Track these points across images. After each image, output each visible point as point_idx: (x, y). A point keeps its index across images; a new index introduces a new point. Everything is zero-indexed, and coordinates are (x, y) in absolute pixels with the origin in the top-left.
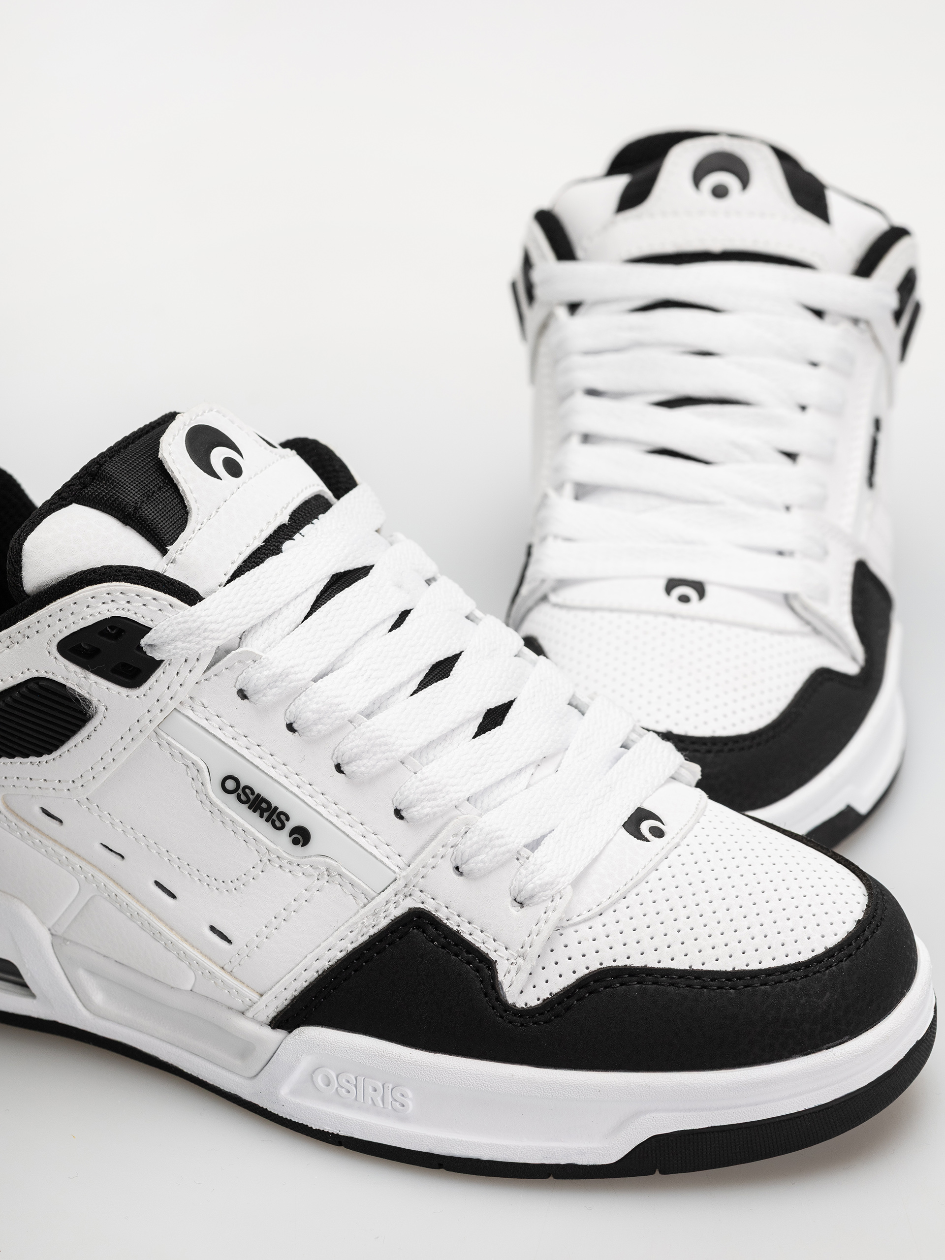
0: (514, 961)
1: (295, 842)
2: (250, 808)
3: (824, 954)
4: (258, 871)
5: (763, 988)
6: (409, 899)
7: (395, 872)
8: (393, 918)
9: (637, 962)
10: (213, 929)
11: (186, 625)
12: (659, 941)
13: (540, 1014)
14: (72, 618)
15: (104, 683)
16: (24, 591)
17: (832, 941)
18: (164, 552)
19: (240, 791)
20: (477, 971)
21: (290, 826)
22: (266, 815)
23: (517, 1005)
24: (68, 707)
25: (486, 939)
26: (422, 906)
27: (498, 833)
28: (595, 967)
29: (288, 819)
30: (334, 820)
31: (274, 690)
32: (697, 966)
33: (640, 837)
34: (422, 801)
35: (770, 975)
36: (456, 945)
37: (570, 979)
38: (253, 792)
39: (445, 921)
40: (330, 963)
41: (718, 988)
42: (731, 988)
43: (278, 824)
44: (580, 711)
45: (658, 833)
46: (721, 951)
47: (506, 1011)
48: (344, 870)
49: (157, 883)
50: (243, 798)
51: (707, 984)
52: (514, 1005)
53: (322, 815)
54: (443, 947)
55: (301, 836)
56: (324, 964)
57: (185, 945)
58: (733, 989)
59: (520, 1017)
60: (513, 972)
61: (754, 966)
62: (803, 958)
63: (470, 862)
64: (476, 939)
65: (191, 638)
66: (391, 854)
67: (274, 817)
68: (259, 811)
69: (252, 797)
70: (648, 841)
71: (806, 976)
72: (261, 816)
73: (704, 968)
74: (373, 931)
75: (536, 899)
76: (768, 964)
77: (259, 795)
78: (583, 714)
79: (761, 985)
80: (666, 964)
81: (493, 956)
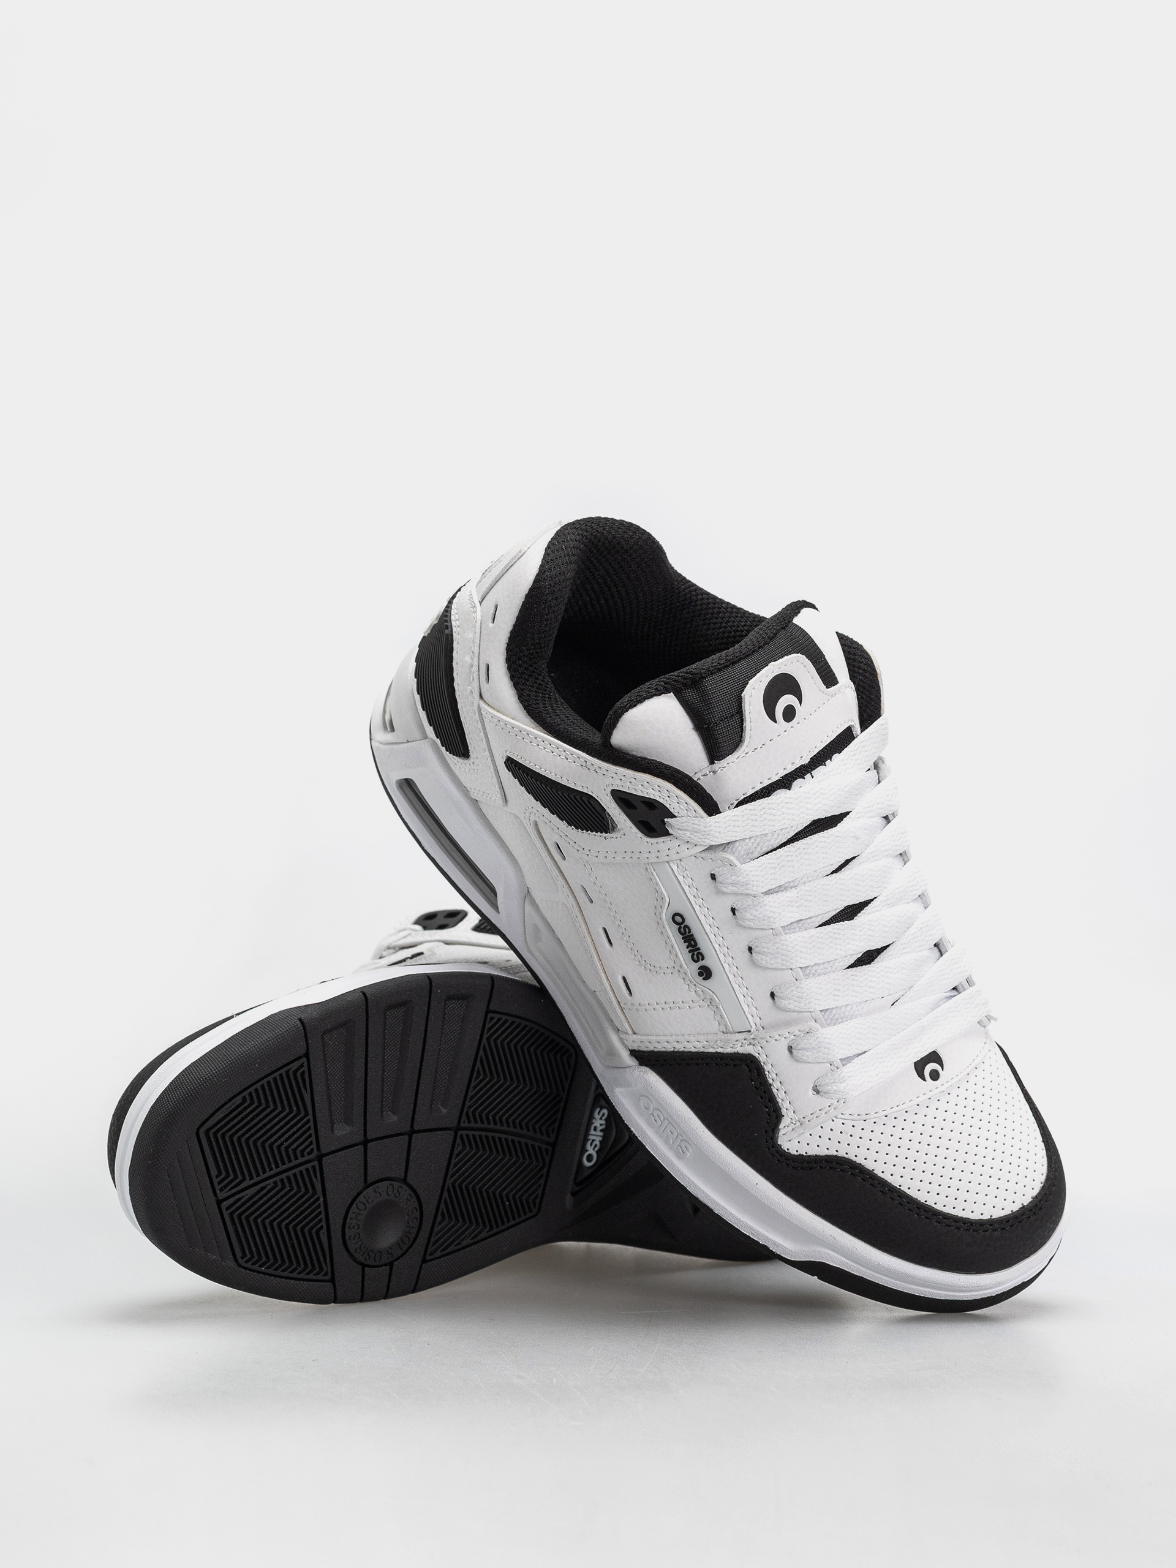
0: (794, 1122)
1: (700, 974)
2: (683, 938)
3: (988, 1220)
4: (669, 971)
5: (936, 1224)
6: (751, 1046)
7: (751, 1027)
8: (736, 1051)
9: (869, 1165)
10: (624, 979)
11: (698, 827)
12: (891, 1159)
13: (793, 1161)
14: (628, 784)
15: (629, 823)
16: (610, 742)
17: (998, 1214)
18: (712, 763)
19: (682, 926)
20: (769, 1115)
21: (701, 963)
22: (690, 948)
23: (782, 1147)
24: (601, 821)
25: (785, 1099)
26: (757, 1055)
27: (826, 1045)
28: (842, 1154)
29: (703, 959)
30: (731, 977)
31: (734, 888)
32: (904, 1189)
33: (921, 1076)
34: (790, 999)
35: (945, 1218)
36: (765, 1092)
37: (822, 1152)
38: (690, 931)
39: (767, 1073)
40: (684, 1050)
41: (909, 1209)
42: (916, 1214)
43: (695, 957)
44: (940, 951)
45: (935, 1075)
46: (925, 1187)
47: (773, 1147)
48: (721, 1007)
49: (605, 930)
50: (682, 930)
51: (903, 1203)
52: (780, 1146)
53: (725, 970)
54: (756, 1088)
55: (706, 973)
56: (680, 1047)
57: (603, 975)
58: (918, 1215)
59: (780, 1155)
60: (790, 1128)
61: (939, 1207)
62: (972, 1216)
63: (800, 1051)
64: (780, 1096)
65: (698, 834)
66: (755, 1015)
67: (696, 953)
68: (687, 944)
69: (687, 934)
70: (925, 1080)
71: (968, 1230)
72: (687, 948)
73: (907, 1191)
74: (720, 1050)
75: (828, 1095)
76: (948, 1210)
77: (692, 935)
78: (942, 955)
79: (937, 1222)
80: (886, 1177)
81: (784, 1111)
